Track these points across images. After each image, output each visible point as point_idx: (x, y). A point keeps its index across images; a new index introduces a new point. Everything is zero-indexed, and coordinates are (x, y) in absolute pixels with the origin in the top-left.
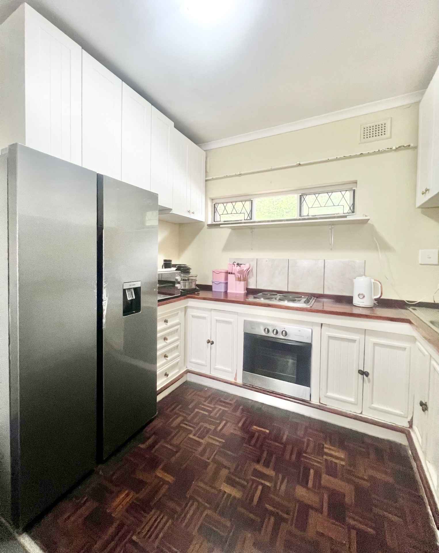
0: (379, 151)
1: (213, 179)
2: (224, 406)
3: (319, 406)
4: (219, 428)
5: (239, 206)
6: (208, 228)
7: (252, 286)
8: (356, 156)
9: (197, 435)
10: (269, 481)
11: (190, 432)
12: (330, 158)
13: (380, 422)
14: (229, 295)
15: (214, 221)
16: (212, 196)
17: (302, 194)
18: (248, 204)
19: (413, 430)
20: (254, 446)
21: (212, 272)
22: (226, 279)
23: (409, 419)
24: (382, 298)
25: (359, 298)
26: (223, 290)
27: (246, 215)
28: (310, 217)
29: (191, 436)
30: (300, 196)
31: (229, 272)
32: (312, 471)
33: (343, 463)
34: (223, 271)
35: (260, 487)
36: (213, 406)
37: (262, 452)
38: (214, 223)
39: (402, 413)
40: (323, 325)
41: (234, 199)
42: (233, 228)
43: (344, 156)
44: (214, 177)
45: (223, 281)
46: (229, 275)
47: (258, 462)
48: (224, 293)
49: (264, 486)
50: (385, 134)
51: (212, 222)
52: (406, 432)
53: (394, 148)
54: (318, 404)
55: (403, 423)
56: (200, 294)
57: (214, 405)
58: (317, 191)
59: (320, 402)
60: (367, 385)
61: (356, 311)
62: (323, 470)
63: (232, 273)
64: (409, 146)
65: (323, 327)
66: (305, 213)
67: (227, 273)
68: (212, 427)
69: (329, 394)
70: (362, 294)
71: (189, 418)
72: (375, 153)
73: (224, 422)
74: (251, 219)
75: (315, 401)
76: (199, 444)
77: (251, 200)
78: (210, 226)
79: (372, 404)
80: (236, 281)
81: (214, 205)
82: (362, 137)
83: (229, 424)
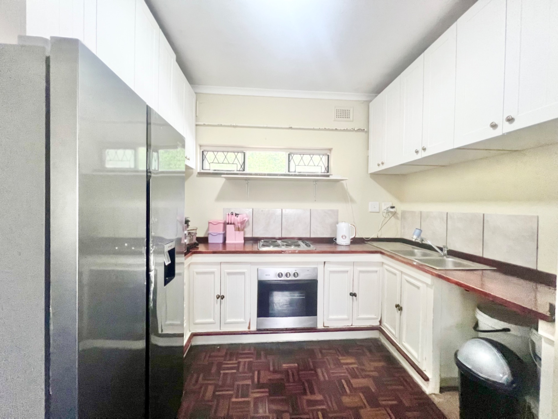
0: (347, 129)
1: (204, 125)
2: (247, 358)
3: (324, 329)
4: (256, 380)
5: (231, 156)
6: (197, 176)
7: (249, 235)
8: (332, 130)
9: (240, 396)
10: (323, 404)
11: (231, 396)
12: (321, 128)
13: (364, 327)
14: (227, 246)
15: (203, 169)
16: (202, 143)
17: (290, 153)
18: (240, 156)
19: (382, 326)
20: (294, 381)
21: (208, 223)
22: (225, 229)
23: (379, 319)
24: (356, 237)
25: (343, 239)
26: (221, 241)
27: (239, 167)
28: (297, 173)
29: (234, 400)
30: (289, 154)
31: (227, 222)
32: (343, 381)
33: (356, 366)
34: (221, 222)
35: (320, 414)
36: (236, 362)
37: (303, 384)
38: (202, 171)
39: (375, 317)
40: (326, 263)
41: (226, 149)
42: (227, 179)
43: (325, 128)
44: (206, 124)
45: (222, 232)
46: (228, 226)
47: (305, 393)
48: (222, 244)
49: (322, 410)
50: (349, 118)
51: (200, 171)
52: (379, 329)
53: (356, 129)
54: (323, 328)
55: (376, 323)
56: (199, 248)
57: (236, 360)
58: (303, 152)
59: (324, 326)
60: (355, 303)
61: (339, 249)
62: (349, 377)
63: (231, 224)
64: (364, 130)
65: (326, 265)
66: (292, 169)
67: (226, 224)
68: (249, 382)
69: (331, 317)
70: (344, 236)
71: (220, 383)
72: (344, 130)
73: (256, 373)
74: (244, 170)
75: (320, 326)
76: (248, 403)
77: (244, 152)
78: (200, 174)
79: (358, 316)
80: (235, 231)
81: (203, 152)
82: (336, 116)
83: (262, 373)
